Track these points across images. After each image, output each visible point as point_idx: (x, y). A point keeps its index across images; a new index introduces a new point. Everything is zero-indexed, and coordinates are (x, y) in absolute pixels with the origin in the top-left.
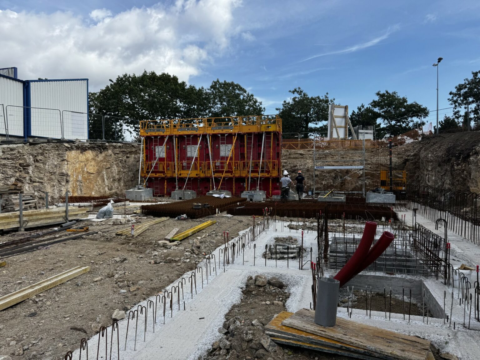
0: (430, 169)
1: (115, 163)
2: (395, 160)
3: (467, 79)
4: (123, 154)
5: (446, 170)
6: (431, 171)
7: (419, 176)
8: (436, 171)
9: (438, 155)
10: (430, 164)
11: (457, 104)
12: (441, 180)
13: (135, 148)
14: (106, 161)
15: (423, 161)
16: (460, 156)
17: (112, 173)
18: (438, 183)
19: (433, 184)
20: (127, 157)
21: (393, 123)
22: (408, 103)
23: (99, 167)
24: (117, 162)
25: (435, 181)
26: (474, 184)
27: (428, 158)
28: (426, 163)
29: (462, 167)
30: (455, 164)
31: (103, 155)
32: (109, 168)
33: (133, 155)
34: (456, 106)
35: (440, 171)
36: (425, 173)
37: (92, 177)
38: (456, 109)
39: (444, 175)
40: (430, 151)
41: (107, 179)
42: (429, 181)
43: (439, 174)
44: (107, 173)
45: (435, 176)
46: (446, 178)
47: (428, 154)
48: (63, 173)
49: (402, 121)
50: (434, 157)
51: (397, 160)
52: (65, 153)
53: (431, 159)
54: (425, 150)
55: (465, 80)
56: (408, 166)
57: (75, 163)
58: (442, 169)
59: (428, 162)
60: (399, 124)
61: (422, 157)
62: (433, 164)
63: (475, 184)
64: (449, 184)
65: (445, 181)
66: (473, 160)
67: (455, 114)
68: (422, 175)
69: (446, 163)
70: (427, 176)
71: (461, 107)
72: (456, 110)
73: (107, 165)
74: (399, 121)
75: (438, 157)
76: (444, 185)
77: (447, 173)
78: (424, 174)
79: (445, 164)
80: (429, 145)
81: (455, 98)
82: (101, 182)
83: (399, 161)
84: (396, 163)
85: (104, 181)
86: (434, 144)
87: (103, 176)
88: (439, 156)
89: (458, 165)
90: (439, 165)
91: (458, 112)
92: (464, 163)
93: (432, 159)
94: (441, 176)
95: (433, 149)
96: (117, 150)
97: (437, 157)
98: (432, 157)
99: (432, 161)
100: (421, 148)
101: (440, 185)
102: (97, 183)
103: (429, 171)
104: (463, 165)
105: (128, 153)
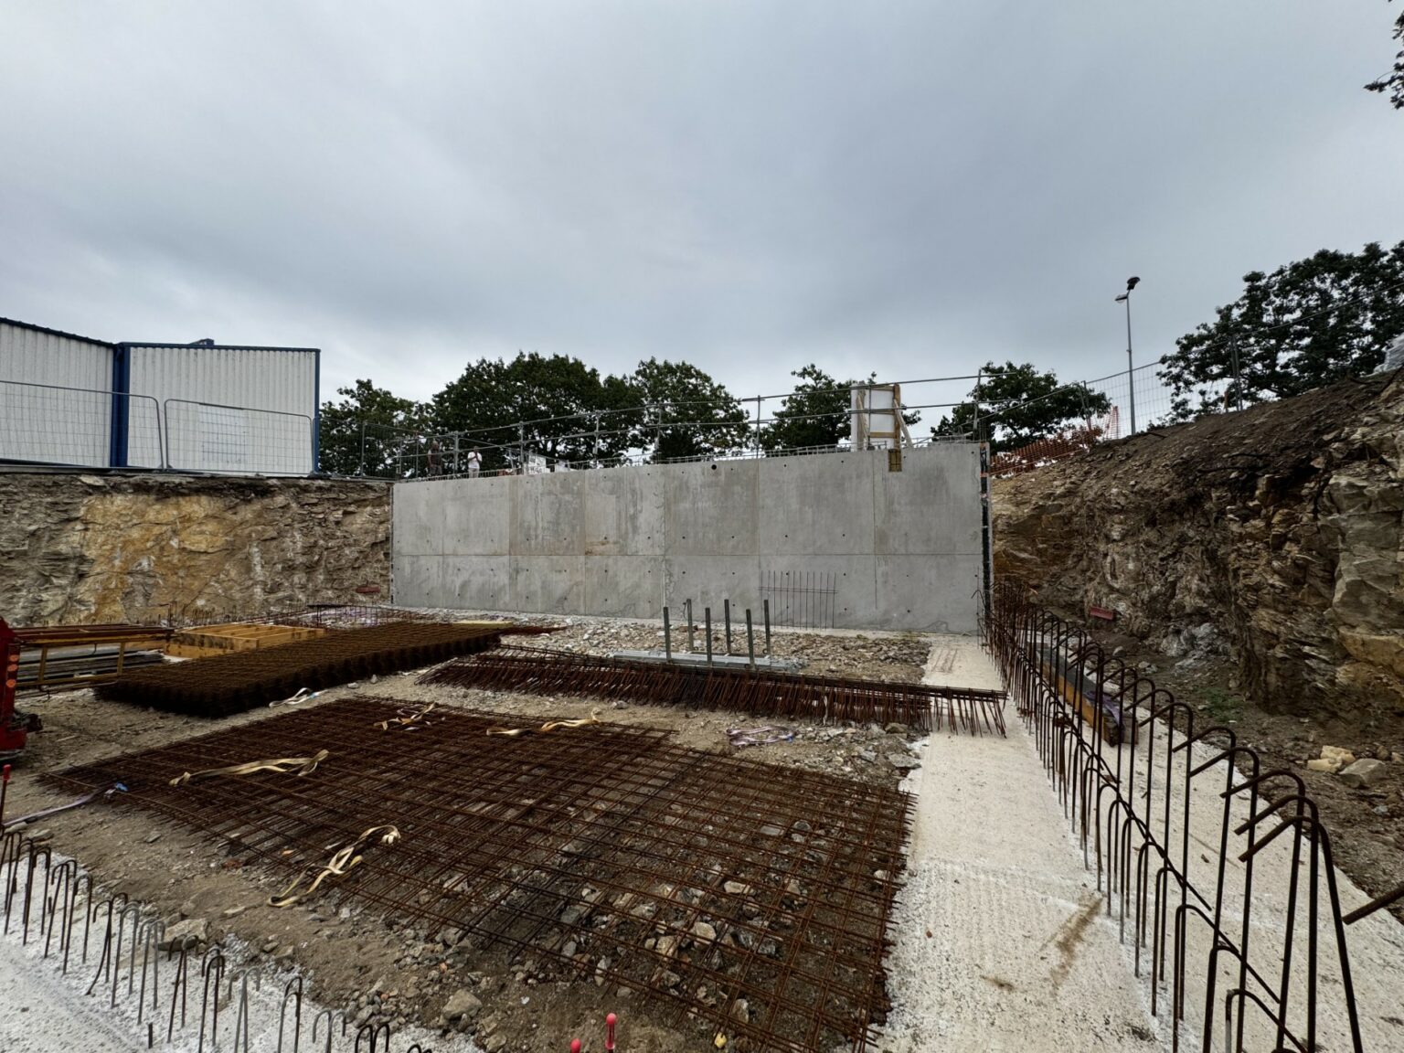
0: (1115, 535)
1: (297, 526)
2: (1007, 510)
3: (1205, 326)
4: (335, 505)
5: (1183, 539)
6: (1120, 541)
7: (1082, 555)
8: (1138, 542)
9: (1146, 487)
10: (1117, 518)
11: (1181, 384)
12: (1163, 573)
13: (375, 491)
14: (262, 521)
15: (1092, 510)
16: (1254, 478)
17: (283, 550)
18: (1150, 586)
19: (1132, 586)
20: (346, 513)
21: (1025, 431)
22: (1058, 386)
23: (236, 535)
24: (304, 525)
25: (1138, 574)
26: (1366, 614)
27: (1109, 501)
28: (1102, 518)
29: (1269, 525)
30: (1231, 512)
31: (257, 506)
32: (273, 539)
33: (369, 509)
34: (1178, 388)
35: (1154, 541)
36: (1102, 547)
37: (200, 563)
38: (1177, 395)
39: (1173, 555)
40: (1115, 478)
41: (263, 567)
42: (1114, 576)
43: (1150, 551)
44: (263, 553)
45: (1137, 559)
46: (1180, 566)
47: (1108, 487)
48: (59, 554)
49: (1045, 428)
50: (1131, 496)
51: (1014, 509)
52: (78, 500)
53: (1118, 504)
54: (1098, 478)
55: (1198, 328)
56: (1046, 528)
57: (122, 526)
58: (1162, 536)
59: (1111, 512)
60: (1037, 434)
61: (1090, 498)
62: (1126, 519)
63: (1375, 611)
64: (1200, 593)
65: (1179, 578)
66: (1351, 485)
67: (1176, 407)
68: (1091, 553)
69: (1181, 515)
70: (1109, 559)
71: (1190, 391)
72: (1178, 399)
73: (264, 531)
74: (1039, 429)
75: (1143, 493)
76: (1173, 595)
77: (1186, 549)
78: (1097, 551)
79: (1177, 517)
80: (1112, 462)
81: (1175, 371)
82: (240, 573)
83: (1020, 513)
84: (1010, 517)
85: (249, 569)
86: (1128, 457)
87: (248, 557)
88: (1147, 491)
89: (1245, 519)
90: (1152, 523)
91: (1185, 402)
92: (1281, 507)
93: (1122, 501)
94: (1162, 559)
95: (1126, 472)
96: (312, 495)
97: (1142, 496)
98: (1124, 495)
99: (1122, 511)
100: (1087, 473)
101: (1159, 594)
102: (222, 576)
103: (1115, 540)
104: (1276, 519)
105: (350, 504)
